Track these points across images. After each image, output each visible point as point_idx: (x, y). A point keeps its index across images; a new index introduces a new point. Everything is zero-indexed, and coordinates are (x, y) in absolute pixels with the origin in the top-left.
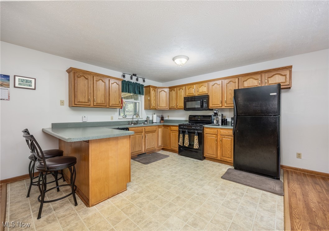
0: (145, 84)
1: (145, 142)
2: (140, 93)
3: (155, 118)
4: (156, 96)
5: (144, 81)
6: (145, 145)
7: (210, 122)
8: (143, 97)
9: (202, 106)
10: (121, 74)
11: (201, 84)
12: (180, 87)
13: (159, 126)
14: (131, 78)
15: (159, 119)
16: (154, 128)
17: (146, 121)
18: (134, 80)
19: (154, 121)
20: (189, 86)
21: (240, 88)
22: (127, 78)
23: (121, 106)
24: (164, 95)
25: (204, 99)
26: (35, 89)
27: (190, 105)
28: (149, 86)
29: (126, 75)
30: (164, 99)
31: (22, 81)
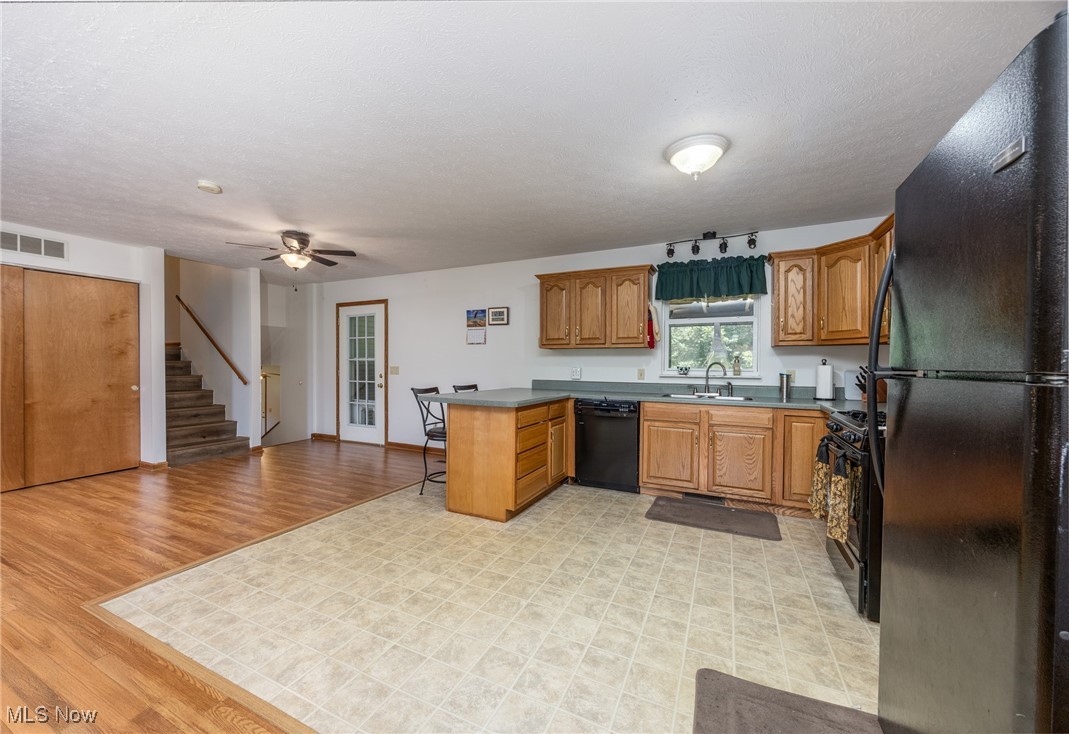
4: (808, 289)
5: (753, 242)
10: (663, 247)
14: (696, 249)
19: (823, 393)
22: (683, 254)
26: (508, 324)
29: (678, 248)
31: (495, 314)
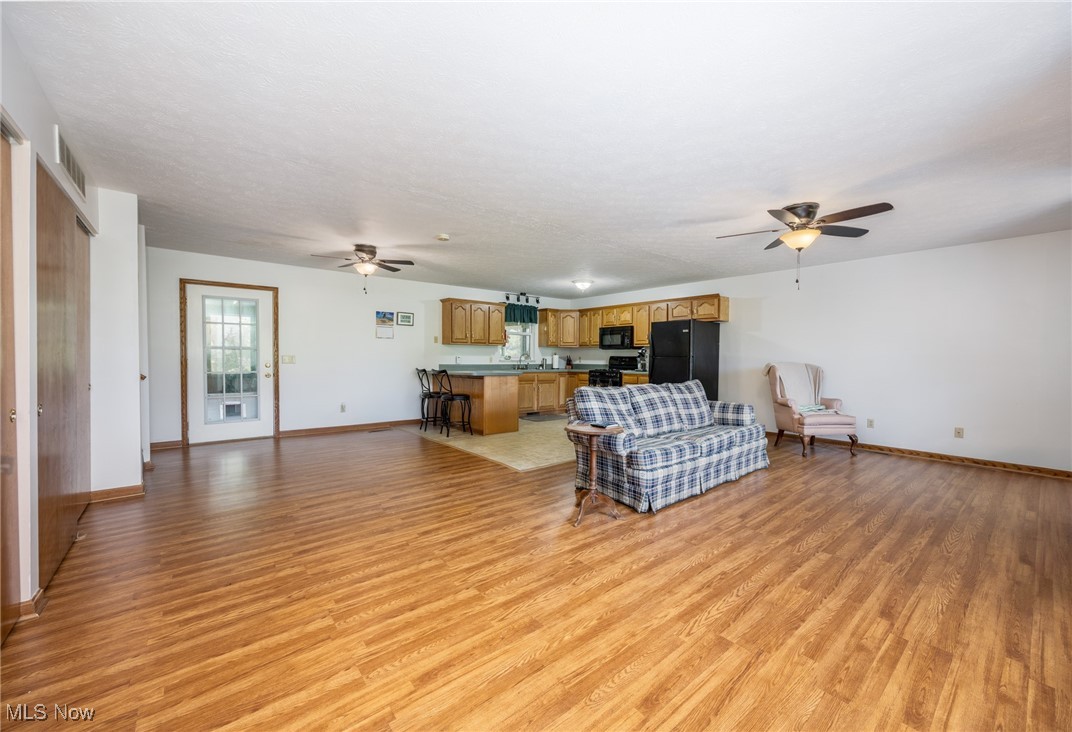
0: (540, 306)
1: (538, 395)
2: (531, 321)
3: (557, 362)
4: (557, 325)
5: (538, 301)
6: (538, 400)
7: (634, 367)
8: (536, 326)
9: (623, 342)
10: (503, 294)
11: (623, 309)
12: (595, 310)
13: (561, 374)
14: (518, 300)
15: (564, 363)
16: (553, 376)
17: (542, 365)
18: (523, 302)
19: (555, 366)
20: (609, 310)
21: (670, 319)
22: (513, 300)
23: (503, 340)
24: (570, 325)
25: (626, 333)
26: (412, 325)
27: (608, 340)
28: (546, 310)
29: (511, 297)
30: (571, 330)
31: (403, 317)
